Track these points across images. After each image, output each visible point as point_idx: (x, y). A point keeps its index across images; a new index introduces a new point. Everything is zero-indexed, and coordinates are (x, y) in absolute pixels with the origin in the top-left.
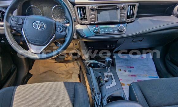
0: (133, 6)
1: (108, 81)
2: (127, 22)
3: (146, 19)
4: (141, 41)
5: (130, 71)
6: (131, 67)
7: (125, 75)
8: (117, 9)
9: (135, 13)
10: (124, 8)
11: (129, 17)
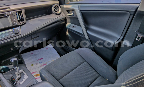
0: (20, 12)
1: (21, 78)
2: (19, 25)
3: (34, 20)
4: (38, 36)
5: (40, 63)
6: (40, 59)
7: (38, 67)
8: (7, 17)
9: (24, 17)
10: (13, 15)
11: (20, 21)
